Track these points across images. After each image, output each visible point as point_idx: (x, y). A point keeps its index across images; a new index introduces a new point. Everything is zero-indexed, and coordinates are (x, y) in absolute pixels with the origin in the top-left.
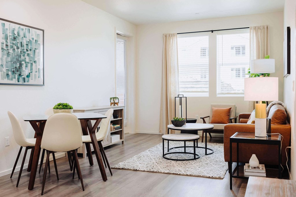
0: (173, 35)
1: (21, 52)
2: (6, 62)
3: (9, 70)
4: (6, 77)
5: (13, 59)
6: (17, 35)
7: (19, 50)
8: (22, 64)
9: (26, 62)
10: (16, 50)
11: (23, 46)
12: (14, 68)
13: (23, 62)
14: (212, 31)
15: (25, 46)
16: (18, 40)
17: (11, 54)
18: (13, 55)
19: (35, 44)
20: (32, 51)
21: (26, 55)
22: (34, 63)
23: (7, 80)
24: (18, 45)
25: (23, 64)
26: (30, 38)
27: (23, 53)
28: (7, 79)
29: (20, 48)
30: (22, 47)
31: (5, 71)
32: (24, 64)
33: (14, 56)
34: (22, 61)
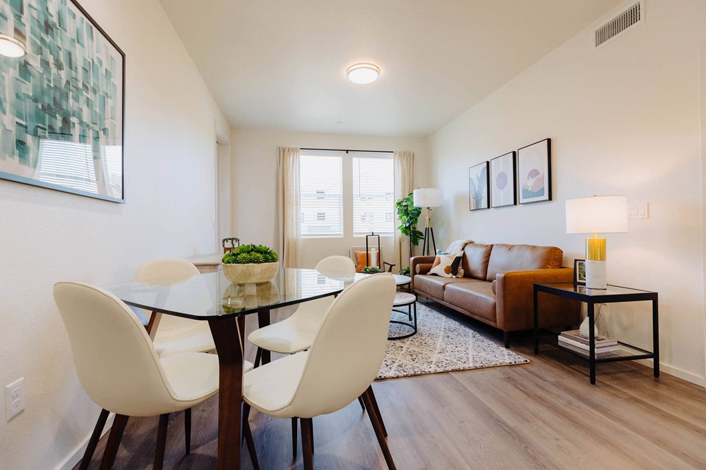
0: (294, 150)
1: (68, 82)
2: (18, 96)
3: (26, 127)
4: (17, 152)
5: (43, 93)
6: (55, 19)
7: (64, 75)
8: (71, 125)
9: (81, 123)
10: (54, 70)
11: (73, 67)
12: (47, 127)
13: (73, 119)
14: (347, 151)
15: (80, 70)
16: (59, 40)
17: (37, 75)
18: (42, 82)
19: (104, 79)
20: (98, 95)
21: (82, 100)
22: (101, 133)
23: (20, 162)
24: (58, 53)
25: (74, 123)
26: (92, 56)
27: (74, 89)
28: (17, 158)
29: (65, 68)
30: (71, 68)
31: (12, 127)
32: (77, 126)
33: (45, 87)
34: (71, 114)
